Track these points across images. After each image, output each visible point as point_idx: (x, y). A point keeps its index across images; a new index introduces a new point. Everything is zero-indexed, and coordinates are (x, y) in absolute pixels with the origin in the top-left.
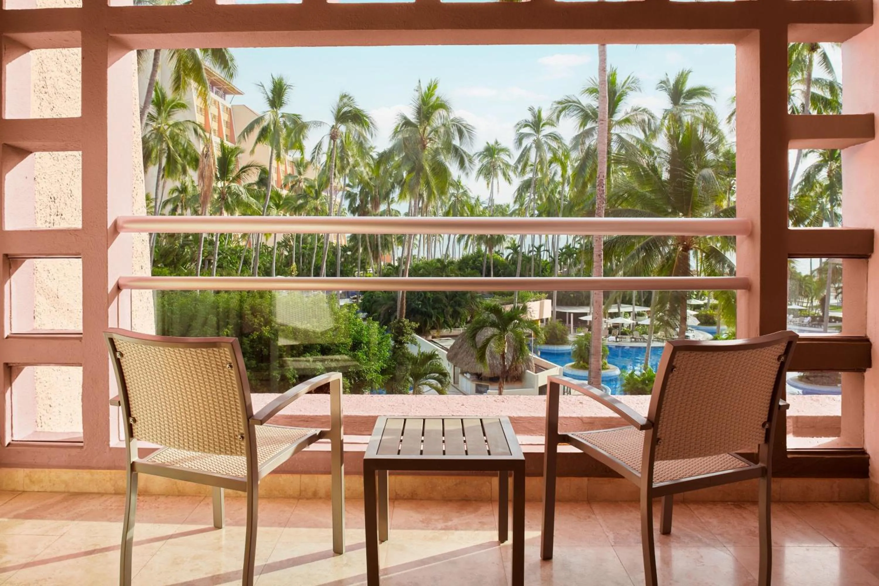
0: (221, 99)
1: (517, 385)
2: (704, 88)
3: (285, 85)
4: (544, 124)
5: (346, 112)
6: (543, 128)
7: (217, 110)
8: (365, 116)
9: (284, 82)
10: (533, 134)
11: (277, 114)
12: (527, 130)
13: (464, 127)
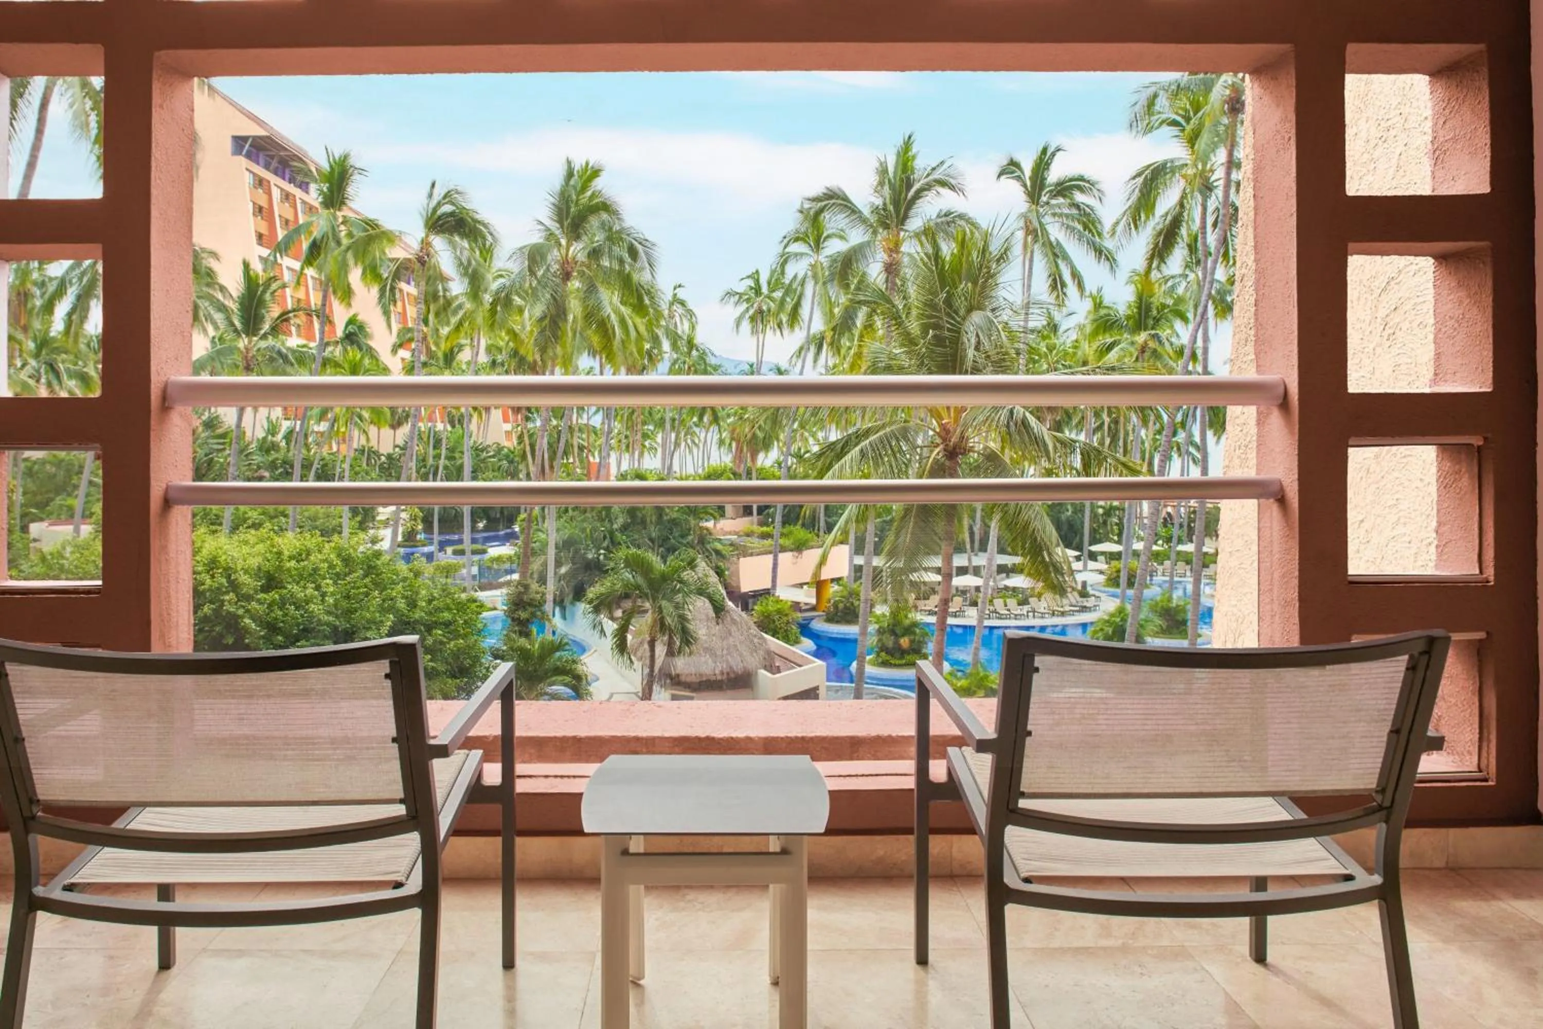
0: (299, 190)
1: (743, 692)
2: (1081, 179)
3: (351, 166)
4: (828, 237)
5: (443, 214)
6: (826, 244)
7: (292, 210)
8: (479, 222)
9: (352, 161)
10: (807, 254)
11: (335, 218)
12: (796, 248)
13: (640, 243)
